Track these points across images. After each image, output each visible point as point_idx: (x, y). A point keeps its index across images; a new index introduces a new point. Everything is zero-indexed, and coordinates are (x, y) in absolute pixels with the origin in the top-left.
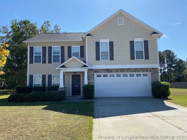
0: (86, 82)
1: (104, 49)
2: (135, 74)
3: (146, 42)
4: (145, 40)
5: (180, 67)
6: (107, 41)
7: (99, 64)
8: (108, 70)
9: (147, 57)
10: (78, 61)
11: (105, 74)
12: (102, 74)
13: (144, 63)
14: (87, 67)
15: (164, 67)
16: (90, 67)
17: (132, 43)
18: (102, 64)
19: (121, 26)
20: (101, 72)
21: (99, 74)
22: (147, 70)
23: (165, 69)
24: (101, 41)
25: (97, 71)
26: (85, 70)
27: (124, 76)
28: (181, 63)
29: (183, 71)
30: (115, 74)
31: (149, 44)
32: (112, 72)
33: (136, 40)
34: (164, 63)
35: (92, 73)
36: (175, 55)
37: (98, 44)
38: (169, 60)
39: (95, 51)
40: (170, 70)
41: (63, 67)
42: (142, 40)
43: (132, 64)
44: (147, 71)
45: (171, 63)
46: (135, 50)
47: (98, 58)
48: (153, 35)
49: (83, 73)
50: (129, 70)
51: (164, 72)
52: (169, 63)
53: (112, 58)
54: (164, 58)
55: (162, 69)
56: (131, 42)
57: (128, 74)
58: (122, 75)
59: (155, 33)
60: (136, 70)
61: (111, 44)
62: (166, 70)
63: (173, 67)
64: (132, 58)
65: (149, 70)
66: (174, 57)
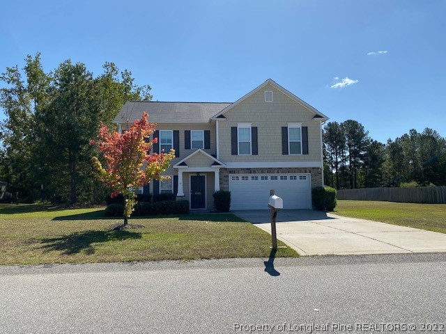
0: (217, 188)
1: (244, 137)
2: (289, 175)
3: (305, 129)
4: (304, 126)
5: (375, 158)
6: (249, 126)
7: (236, 161)
8: (249, 170)
9: (306, 152)
10: (205, 156)
11: (245, 175)
12: (240, 176)
13: (302, 160)
14: (220, 164)
15: (343, 156)
16: (223, 166)
17: (285, 130)
18: (241, 161)
19: (268, 103)
20: (238, 173)
21: (235, 175)
22: (305, 170)
23: (344, 160)
24: (240, 126)
25: (232, 171)
26: (216, 169)
27: (272, 178)
28: (377, 148)
29: (380, 165)
30: (260, 176)
31: (309, 131)
32: (255, 172)
33: (290, 126)
34: (342, 147)
35: (225, 174)
36: (365, 130)
37: (234, 130)
38: (354, 141)
39: (230, 141)
40: (355, 162)
41: (183, 164)
42: (299, 125)
43: (284, 160)
44: (306, 172)
45: (358, 147)
46: (289, 141)
47: (234, 152)
48: (315, 119)
49: (213, 174)
50: (279, 170)
51: (343, 168)
52: (352, 148)
53: (255, 152)
54: (344, 138)
55: (339, 160)
56: (283, 128)
57: (279, 176)
58: (269, 178)
59: (317, 116)
60: (289, 170)
61: (254, 130)
62: (348, 163)
63: (362, 157)
64: (285, 152)
65: (308, 171)
66: (364, 135)
